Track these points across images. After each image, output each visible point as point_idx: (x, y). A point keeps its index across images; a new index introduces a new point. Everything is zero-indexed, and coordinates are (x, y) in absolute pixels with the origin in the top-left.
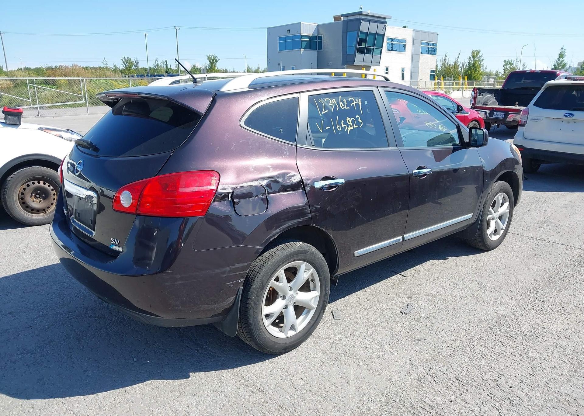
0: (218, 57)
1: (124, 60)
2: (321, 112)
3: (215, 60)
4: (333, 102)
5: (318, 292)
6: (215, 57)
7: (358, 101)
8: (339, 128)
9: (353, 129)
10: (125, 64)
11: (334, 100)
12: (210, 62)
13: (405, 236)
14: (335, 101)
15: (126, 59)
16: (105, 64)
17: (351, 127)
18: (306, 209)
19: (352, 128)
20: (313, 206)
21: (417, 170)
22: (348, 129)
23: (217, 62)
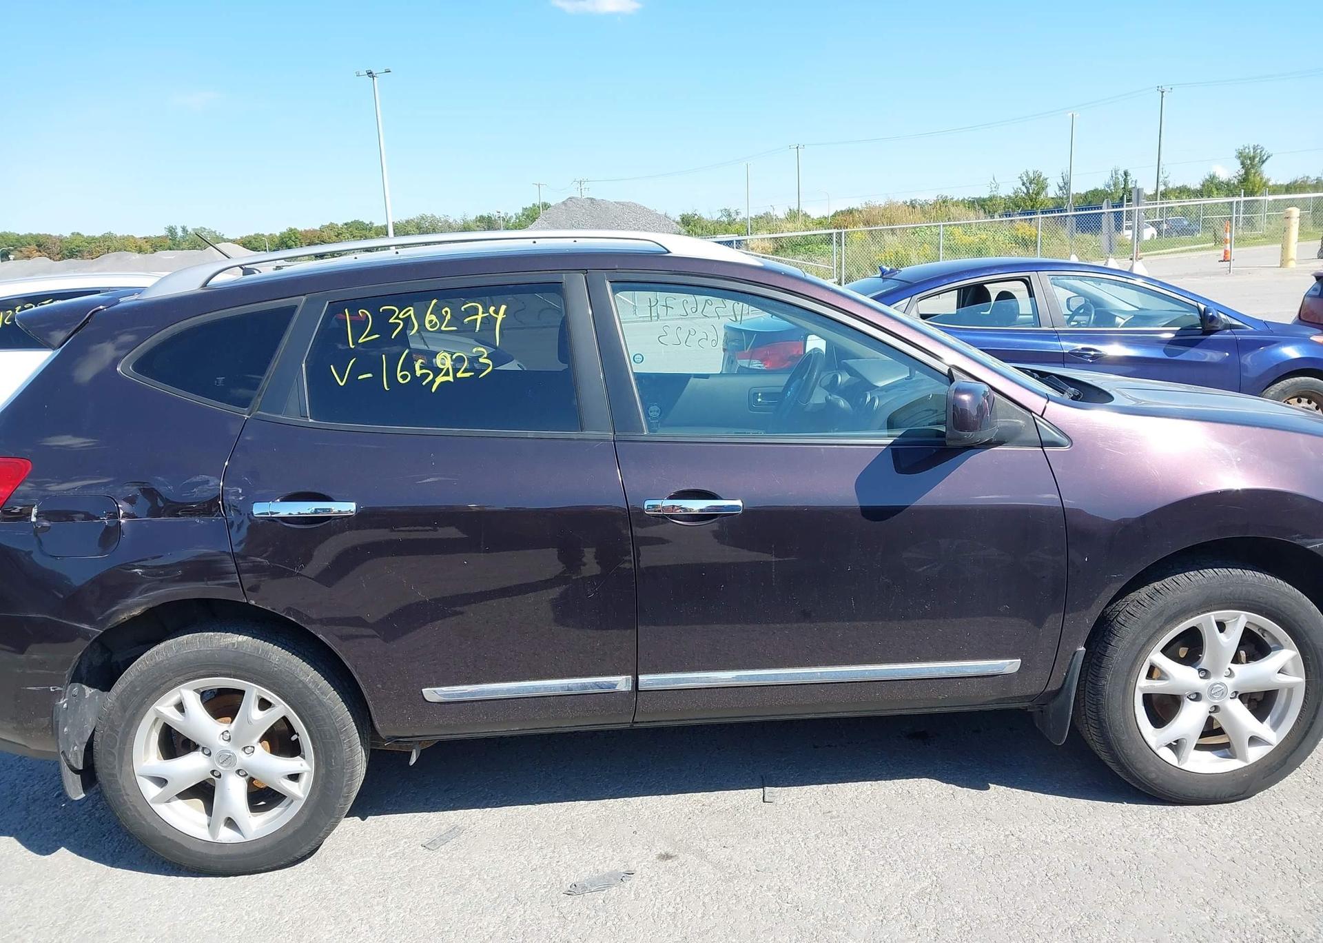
0: (1268, 149)
1: (1025, 179)
2: (356, 337)
3: (1257, 159)
4: (404, 315)
5: (308, 763)
6: (1259, 151)
7: (497, 312)
8: (404, 377)
9: (452, 380)
10: (1026, 187)
11: (410, 310)
12: (1242, 163)
13: (641, 678)
14: (412, 312)
15: (1031, 175)
16: (994, 189)
17: (447, 374)
18: (222, 561)
19: (450, 378)
20: (244, 557)
21: (671, 498)
22: (433, 381)
23: (1263, 162)
